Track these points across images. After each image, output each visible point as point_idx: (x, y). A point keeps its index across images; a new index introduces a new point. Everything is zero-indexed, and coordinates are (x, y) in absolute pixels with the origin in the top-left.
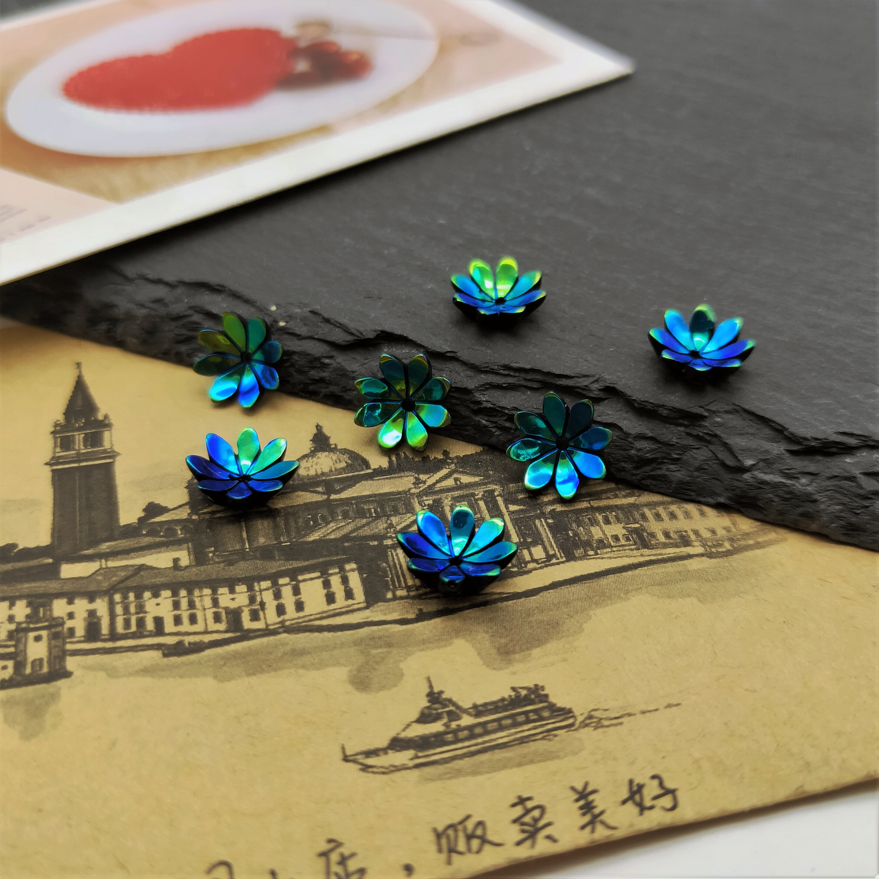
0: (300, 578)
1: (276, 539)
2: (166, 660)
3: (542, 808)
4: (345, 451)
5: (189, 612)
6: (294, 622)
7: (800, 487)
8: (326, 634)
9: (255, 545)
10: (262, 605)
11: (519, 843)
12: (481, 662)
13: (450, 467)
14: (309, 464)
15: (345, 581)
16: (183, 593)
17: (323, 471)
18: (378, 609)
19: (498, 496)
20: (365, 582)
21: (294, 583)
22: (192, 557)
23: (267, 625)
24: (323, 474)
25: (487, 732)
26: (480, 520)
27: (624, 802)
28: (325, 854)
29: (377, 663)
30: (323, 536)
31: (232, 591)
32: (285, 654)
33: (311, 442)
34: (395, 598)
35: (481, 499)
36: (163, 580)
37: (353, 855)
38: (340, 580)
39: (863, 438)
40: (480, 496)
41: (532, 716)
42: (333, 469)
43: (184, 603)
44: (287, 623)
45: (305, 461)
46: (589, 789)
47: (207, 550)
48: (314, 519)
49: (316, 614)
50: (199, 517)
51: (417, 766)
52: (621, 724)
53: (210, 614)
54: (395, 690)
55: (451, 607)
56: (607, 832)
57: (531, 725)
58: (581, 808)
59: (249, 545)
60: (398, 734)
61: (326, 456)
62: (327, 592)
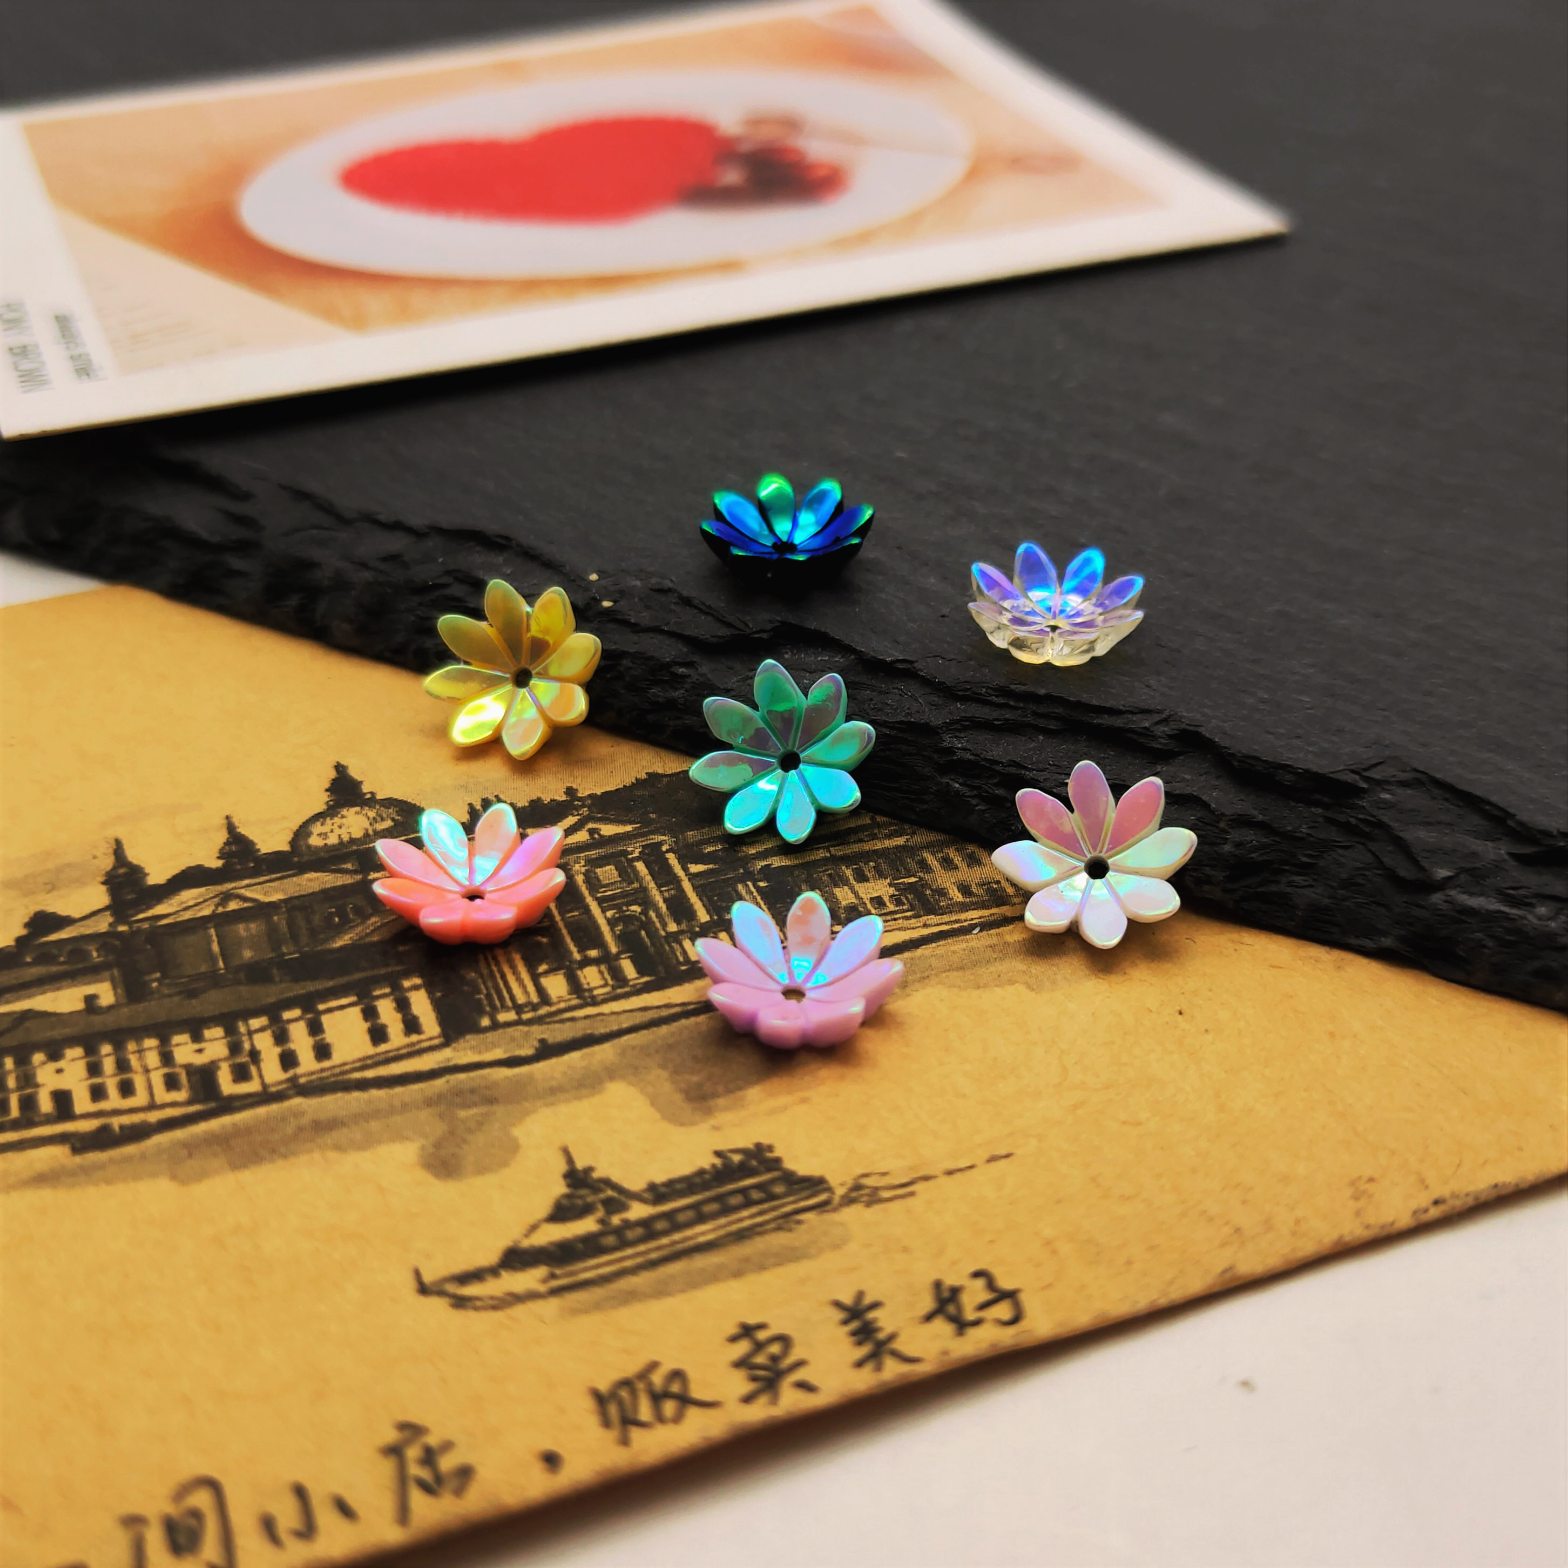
0: (321, 1007)
1: (273, 950)
2: (78, 1159)
3: (784, 1340)
4: (389, 802)
5: (118, 1078)
6: (314, 1077)
8: (375, 1093)
9: (236, 962)
10: (255, 1055)
11: (748, 1399)
12: (657, 1116)
13: (581, 812)
14: (326, 829)
15: (403, 1005)
16: (106, 1049)
17: (354, 836)
18: (466, 1045)
19: (667, 851)
20: (437, 1005)
21: (309, 1016)
22: (119, 991)
23: (264, 1085)
24: (352, 841)
25: (677, 1227)
26: (640, 892)
27: (929, 1318)
28: (394, 1451)
29: (470, 1131)
30: (358, 938)
31: (197, 1037)
32: (301, 1129)
33: (329, 793)
34: (495, 1026)
35: (637, 859)
36: (68, 1031)
37: (448, 1446)
38: (394, 1005)
40: (636, 854)
41: (755, 1195)
42: (370, 832)
43: (109, 1065)
44: (302, 1080)
45: (319, 824)
46: (867, 1300)
47: (147, 978)
48: (342, 913)
49: (354, 1062)
50: (130, 928)
51: (555, 1292)
52: (912, 1194)
53: (157, 1079)
54: (506, 1172)
55: (597, 1032)
56: (905, 1368)
57: (754, 1210)
58: (854, 1333)
59: (225, 963)
60: (516, 1242)
61: (357, 813)
62: (372, 1026)
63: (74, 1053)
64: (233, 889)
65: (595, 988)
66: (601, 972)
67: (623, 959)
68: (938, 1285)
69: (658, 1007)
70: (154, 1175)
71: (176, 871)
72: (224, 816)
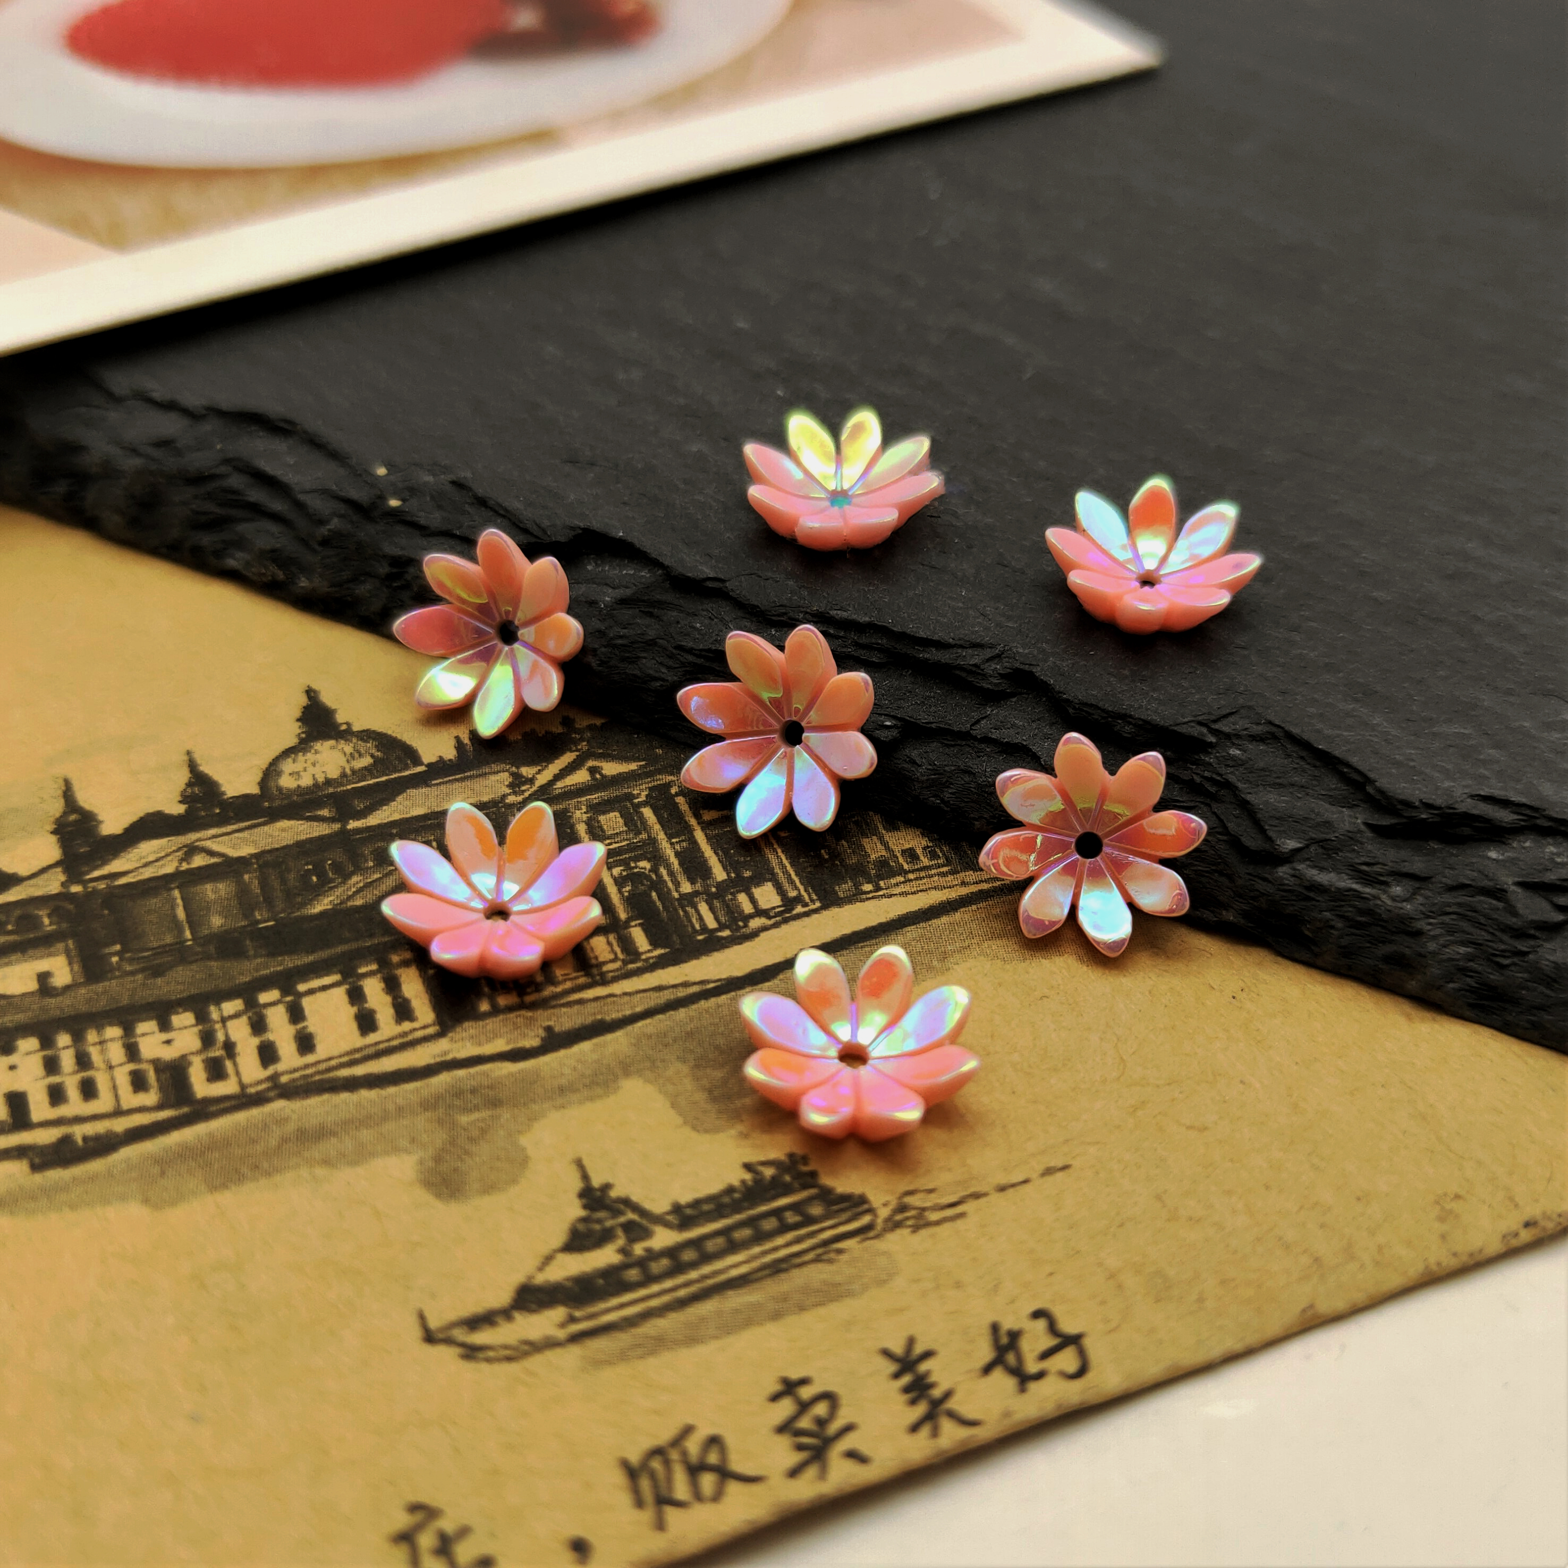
0: (302, 987)
1: (245, 916)
2: (38, 1178)
3: (829, 1397)
4: (367, 735)
5: (79, 1076)
6: (297, 1075)
8: (366, 1095)
9: (204, 931)
10: (230, 1047)
11: (794, 1473)
12: (679, 1121)
13: (579, 747)
14: (298, 767)
16: (64, 1040)
17: (330, 776)
18: (464, 1034)
19: (677, 795)
20: (432, 985)
21: (289, 999)
22: (76, 968)
23: (243, 1086)
24: (328, 782)
25: (706, 1258)
26: (649, 844)
27: (987, 1370)
28: (406, 1537)
29: (471, 1140)
30: (339, 902)
31: (165, 1026)
32: (285, 1140)
33: (300, 724)
34: (496, 1011)
35: (645, 804)
36: (20, 1017)
37: (464, 1532)
38: (382, 985)
40: (643, 798)
41: (791, 1218)
42: (348, 771)
43: (67, 1060)
44: (284, 1079)
45: (290, 760)
46: (919, 1349)
47: (107, 951)
48: (319, 870)
49: (340, 1056)
50: (85, 887)
51: (575, 1338)
52: (962, 1215)
53: (122, 1076)
54: (514, 1190)
55: (608, 1018)
56: (963, 1433)
57: (790, 1236)
58: (907, 1390)
59: (192, 933)
60: (530, 1277)
61: (332, 748)
62: (359, 1010)
63: (29, 1044)
64: (197, 840)
65: (605, 963)
66: (609, 943)
67: (633, 927)
68: (995, 1328)
69: (674, 986)
70: (123, 1198)
71: (134, 818)
72: (184, 751)
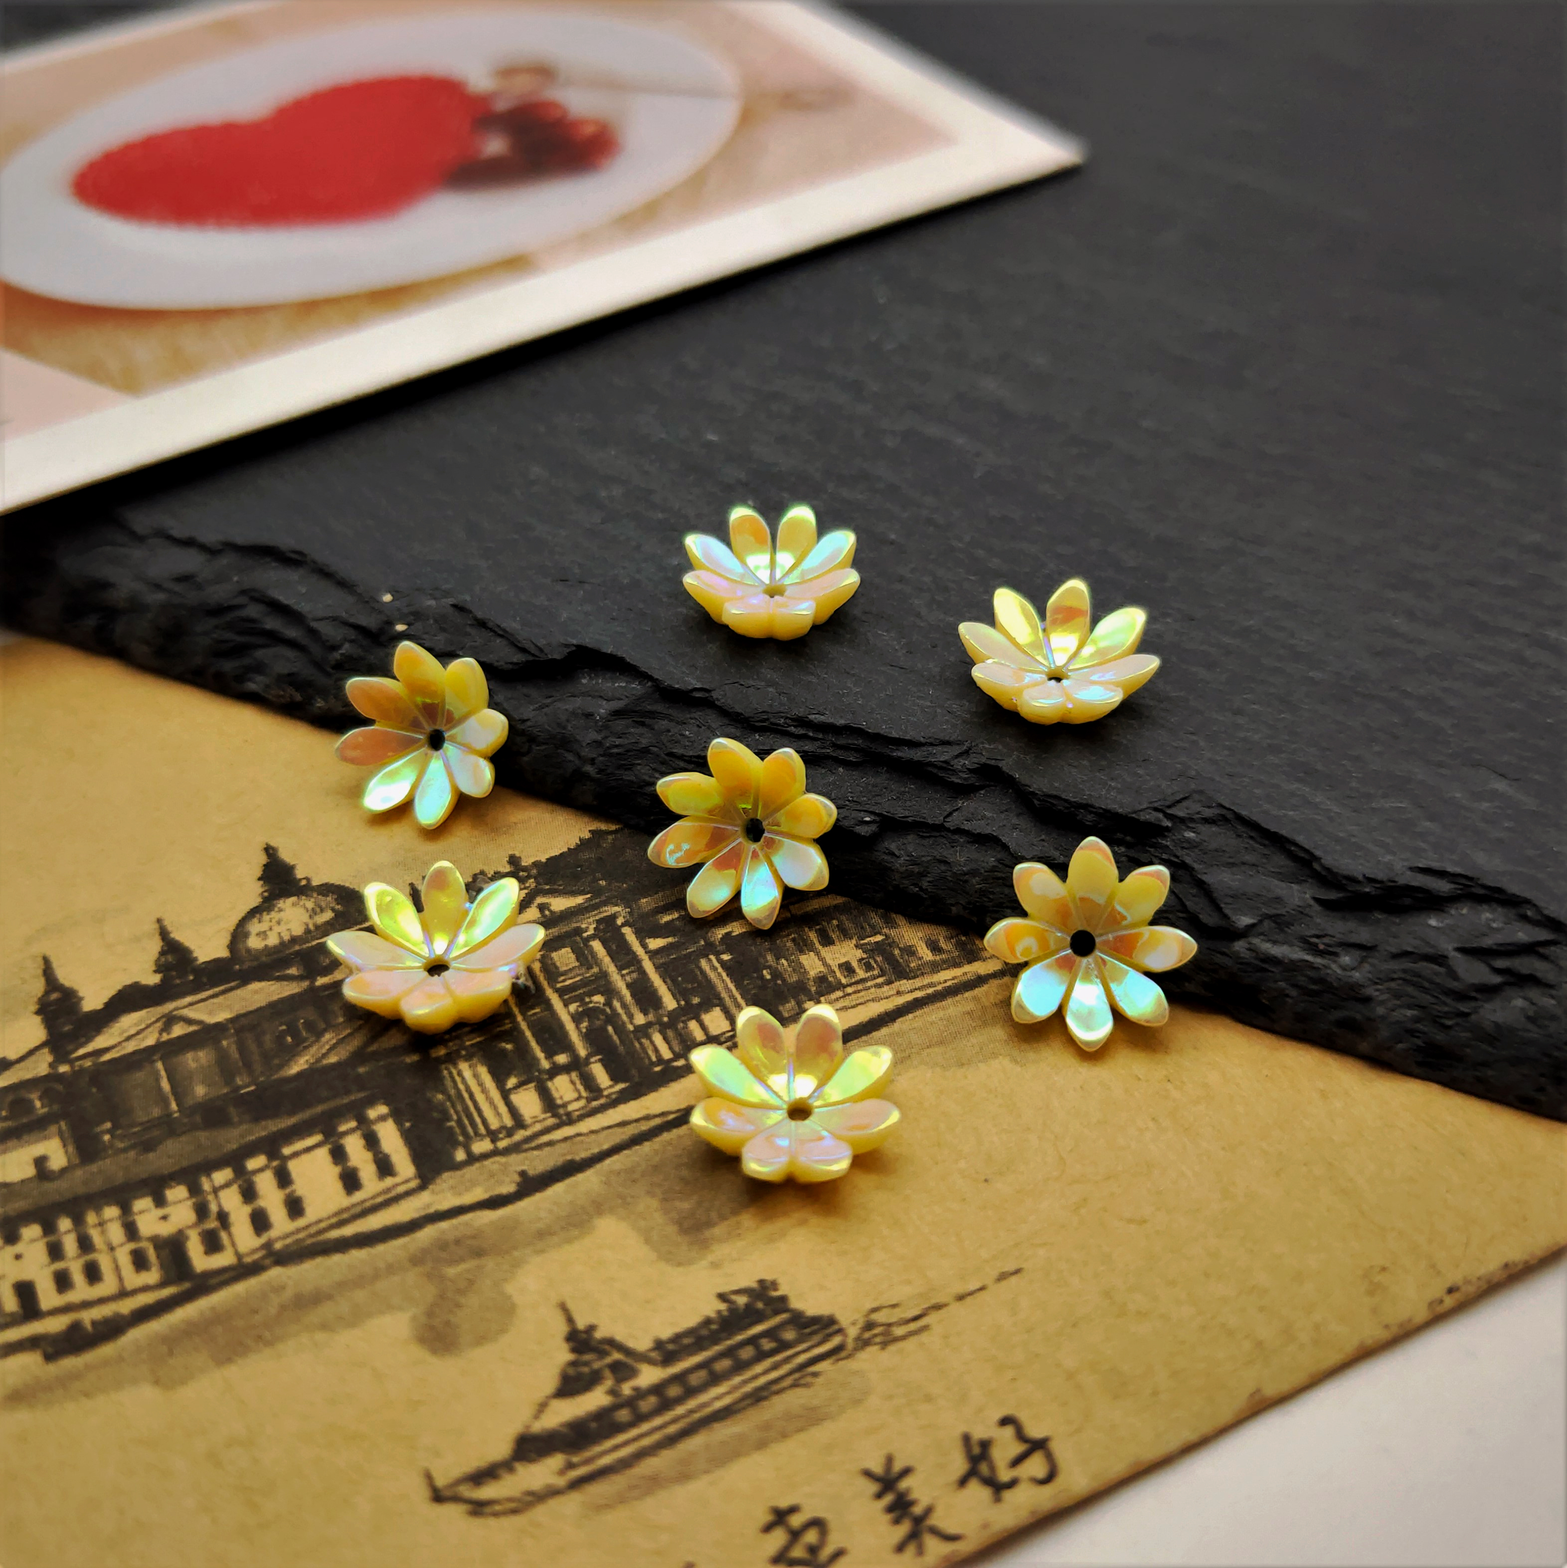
0: (287, 1151)
1: (227, 1083)
2: (52, 1367)
3: (817, 1523)
4: (326, 889)
5: (82, 1260)
6: (289, 1241)
7: (1339, 971)
8: (357, 1255)
9: (189, 1102)
10: (223, 1218)
12: (653, 1255)
13: (528, 885)
14: (264, 926)
15: (372, 1141)
16: (65, 1224)
17: (295, 933)
18: (444, 1185)
19: (623, 925)
20: (409, 1138)
21: (275, 1163)
22: (70, 1149)
23: (239, 1256)
24: (294, 940)
25: (691, 1392)
26: (601, 977)
27: (963, 1482)
29: (461, 1292)
30: (314, 1061)
31: (160, 1201)
32: (283, 1308)
33: (261, 882)
34: (472, 1159)
35: (593, 937)
36: (21, 1205)
38: (363, 1142)
39: (1464, 881)
40: (591, 932)
42: (311, 927)
43: (70, 1244)
44: (278, 1246)
45: (255, 920)
46: (898, 1467)
47: (98, 1130)
48: (293, 1030)
49: (329, 1218)
50: (72, 1066)
51: (575, 1485)
52: (925, 1328)
53: (124, 1257)
54: (505, 1340)
55: (579, 1157)
56: (946, 1549)
57: (767, 1363)
58: (890, 1509)
59: (178, 1105)
60: (526, 1427)
61: (294, 904)
62: (343, 1170)
63: (32, 1232)
64: (175, 1010)
65: (570, 1103)
66: (573, 1082)
67: (594, 1063)
69: (637, 1121)
70: (135, 1381)
71: (114, 991)
72: (155, 919)
